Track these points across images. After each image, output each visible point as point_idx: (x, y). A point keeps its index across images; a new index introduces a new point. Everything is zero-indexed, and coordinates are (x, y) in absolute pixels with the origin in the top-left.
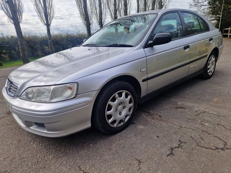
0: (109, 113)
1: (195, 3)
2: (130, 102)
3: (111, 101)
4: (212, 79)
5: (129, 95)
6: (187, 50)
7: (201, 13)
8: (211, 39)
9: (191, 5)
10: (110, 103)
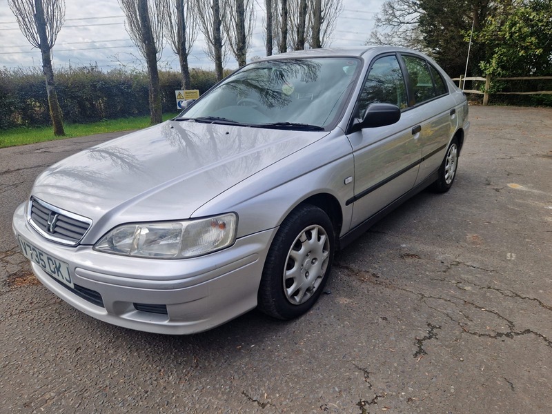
0: (289, 273)
1: (387, 16)
2: (325, 248)
3: (293, 249)
4: (451, 191)
5: (323, 234)
6: (418, 135)
7: (399, 39)
8: (453, 112)
9: (379, 20)
10: (291, 252)
